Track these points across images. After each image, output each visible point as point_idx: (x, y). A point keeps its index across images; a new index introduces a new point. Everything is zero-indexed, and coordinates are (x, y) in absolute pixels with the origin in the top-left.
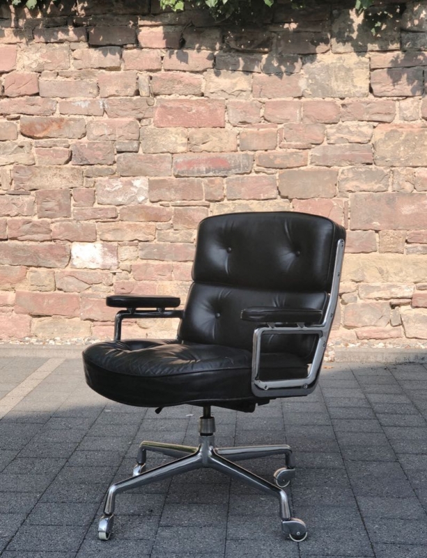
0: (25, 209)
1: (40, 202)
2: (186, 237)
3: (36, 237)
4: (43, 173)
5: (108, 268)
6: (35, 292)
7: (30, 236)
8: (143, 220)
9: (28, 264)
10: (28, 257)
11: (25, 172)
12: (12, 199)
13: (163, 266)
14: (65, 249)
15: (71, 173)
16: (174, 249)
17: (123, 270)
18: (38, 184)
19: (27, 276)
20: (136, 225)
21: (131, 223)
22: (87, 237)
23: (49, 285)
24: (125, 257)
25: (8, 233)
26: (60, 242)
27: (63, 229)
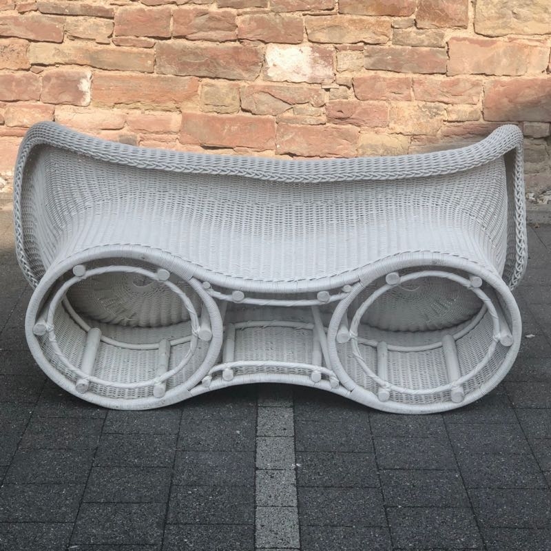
2: (436, 39)
3: (213, 34)
5: (319, 82)
6: (211, 114)
7: (206, 33)
8: (373, 14)
9: (202, 74)
10: (200, 65)
13: (399, 80)
14: (256, 53)
16: (416, 57)
17: (340, 85)
19: (199, 92)
20: (361, 21)
21: (355, 17)
22: (290, 37)
23: (232, 104)
24: (345, 67)
25: (172, 27)
26: (249, 44)
27: (255, 24)
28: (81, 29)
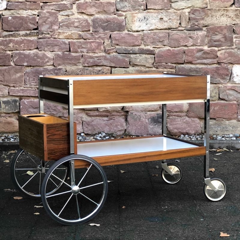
0: (199, 41)
1: (210, 35)
3: (205, 61)
4: (213, 14)
7: (201, 61)
11: (200, 13)
12: (189, 34)
14: (228, 69)
15: (235, 13)
18: (209, 22)
23: (215, 96)
25: (185, 58)
26: (224, 65)
27: (227, 55)
28: (138, 60)
